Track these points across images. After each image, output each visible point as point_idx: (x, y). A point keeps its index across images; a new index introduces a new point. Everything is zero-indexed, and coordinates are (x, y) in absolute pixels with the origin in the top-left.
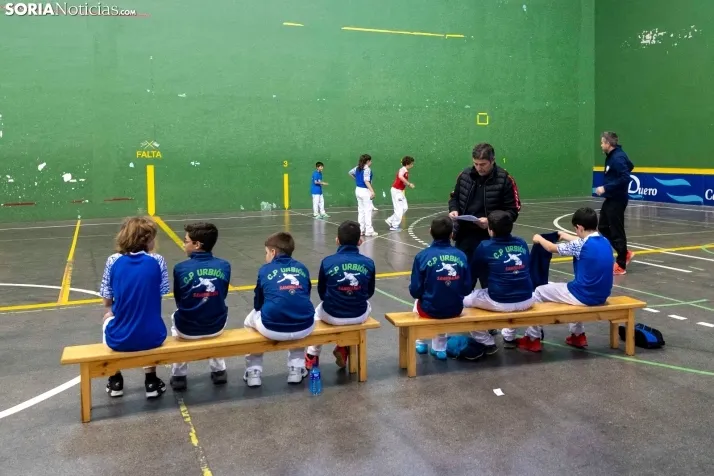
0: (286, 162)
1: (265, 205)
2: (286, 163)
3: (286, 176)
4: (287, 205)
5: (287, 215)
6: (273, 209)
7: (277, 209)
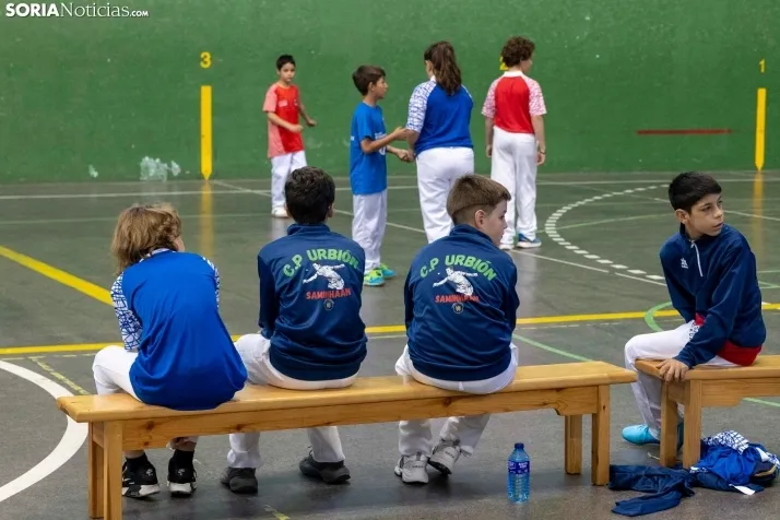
0: (206, 56)
1: (152, 166)
2: (207, 59)
3: (206, 93)
4: (207, 166)
5: (207, 192)
6: (170, 175)
7: (181, 176)
